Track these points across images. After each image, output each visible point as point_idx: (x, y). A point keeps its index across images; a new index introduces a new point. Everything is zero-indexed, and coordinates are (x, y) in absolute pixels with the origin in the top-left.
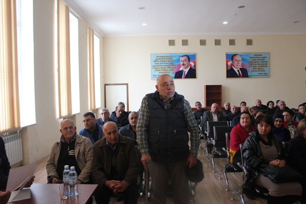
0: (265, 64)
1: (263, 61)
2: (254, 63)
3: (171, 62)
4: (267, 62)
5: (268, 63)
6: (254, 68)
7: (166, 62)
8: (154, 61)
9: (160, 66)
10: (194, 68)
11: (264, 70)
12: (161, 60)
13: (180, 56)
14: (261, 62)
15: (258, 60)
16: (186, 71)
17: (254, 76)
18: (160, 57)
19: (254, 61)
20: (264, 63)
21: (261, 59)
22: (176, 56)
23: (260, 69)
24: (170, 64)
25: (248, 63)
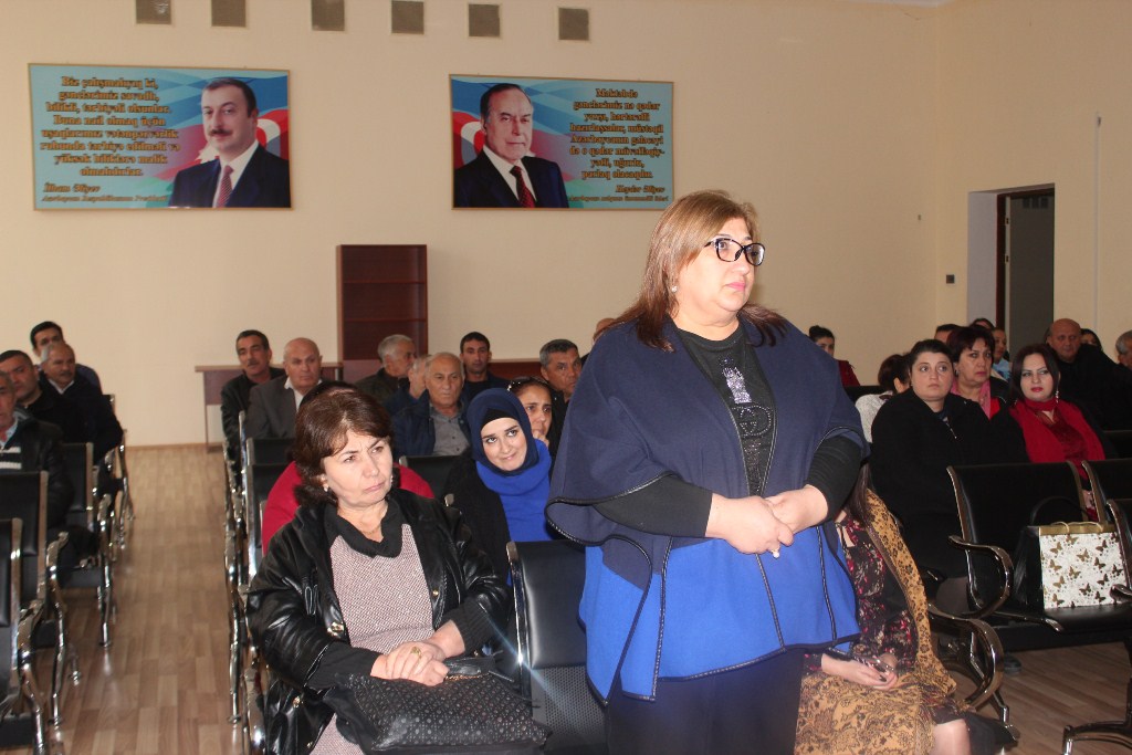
0: (652, 141)
1: (643, 123)
2: (597, 134)
3: (149, 116)
4: (659, 129)
5: (665, 135)
6: (599, 157)
7: (119, 115)
8: (52, 107)
9: (85, 134)
10: (277, 152)
11: (646, 169)
12: (91, 102)
14: (632, 129)
15: (617, 117)
16: (238, 165)
17: (596, 199)
18: (87, 83)
19: (598, 123)
20: (647, 135)
21: (630, 112)
22: (178, 85)
23: (628, 163)
24: (141, 128)
25: (568, 135)
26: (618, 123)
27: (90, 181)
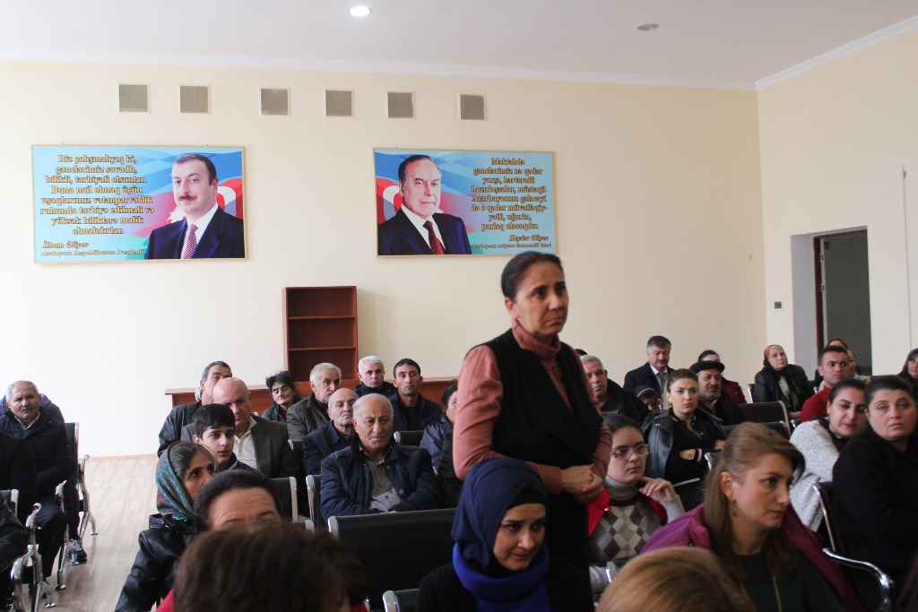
0: (537, 199)
1: (530, 185)
2: (493, 194)
3: (129, 185)
4: (543, 189)
5: (548, 194)
6: (495, 213)
7: (104, 185)
8: (50, 180)
9: (77, 201)
10: (233, 213)
11: (533, 222)
12: (81, 175)
13: (172, 159)
14: (521, 190)
15: (508, 181)
16: (201, 224)
17: (493, 246)
18: (79, 160)
19: (493, 185)
20: (533, 194)
21: (519, 176)
22: (154, 160)
23: (518, 217)
24: (123, 195)
25: (469, 195)
26: (509, 185)
27: (81, 239)
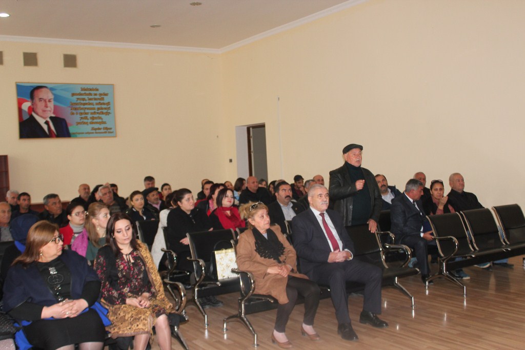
0: (105, 109)
1: (102, 102)
2: (82, 106)
4: (108, 104)
5: (111, 106)
6: (83, 116)
11: (104, 120)
14: (97, 104)
15: (90, 99)
17: (83, 133)
19: (82, 102)
20: (103, 106)
21: (96, 97)
23: (96, 118)
25: (69, 107)
26: (91, 102)
